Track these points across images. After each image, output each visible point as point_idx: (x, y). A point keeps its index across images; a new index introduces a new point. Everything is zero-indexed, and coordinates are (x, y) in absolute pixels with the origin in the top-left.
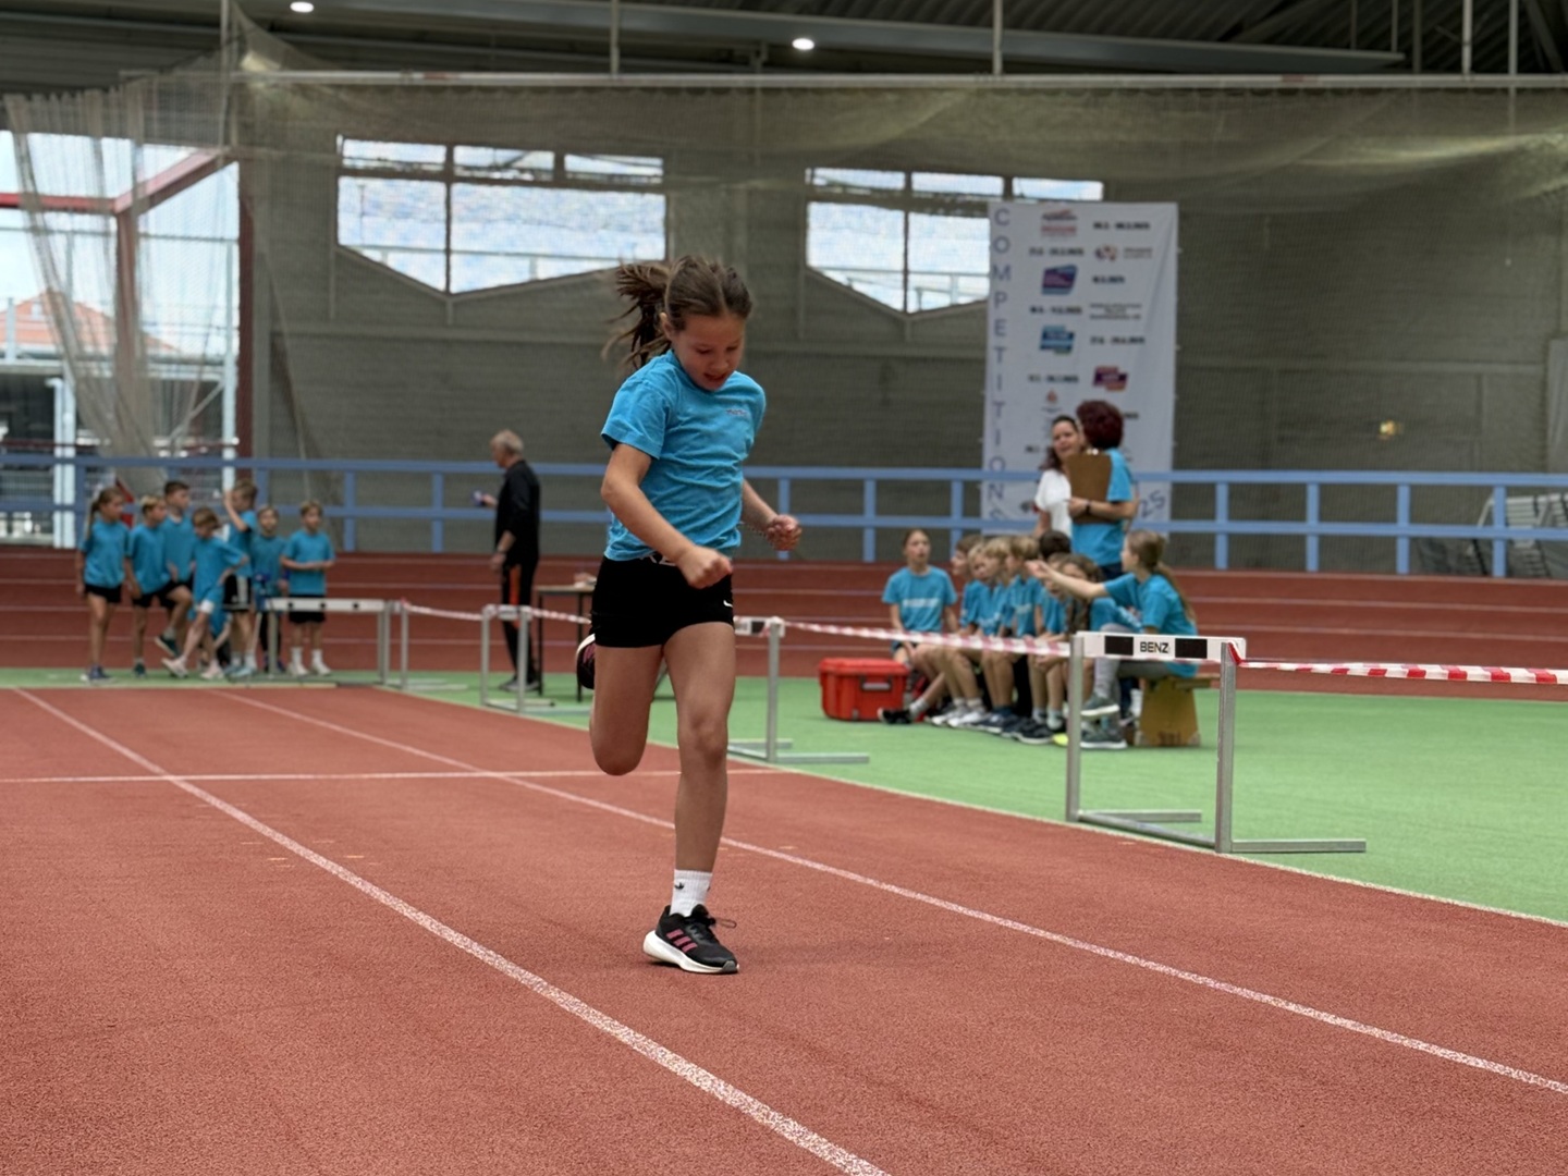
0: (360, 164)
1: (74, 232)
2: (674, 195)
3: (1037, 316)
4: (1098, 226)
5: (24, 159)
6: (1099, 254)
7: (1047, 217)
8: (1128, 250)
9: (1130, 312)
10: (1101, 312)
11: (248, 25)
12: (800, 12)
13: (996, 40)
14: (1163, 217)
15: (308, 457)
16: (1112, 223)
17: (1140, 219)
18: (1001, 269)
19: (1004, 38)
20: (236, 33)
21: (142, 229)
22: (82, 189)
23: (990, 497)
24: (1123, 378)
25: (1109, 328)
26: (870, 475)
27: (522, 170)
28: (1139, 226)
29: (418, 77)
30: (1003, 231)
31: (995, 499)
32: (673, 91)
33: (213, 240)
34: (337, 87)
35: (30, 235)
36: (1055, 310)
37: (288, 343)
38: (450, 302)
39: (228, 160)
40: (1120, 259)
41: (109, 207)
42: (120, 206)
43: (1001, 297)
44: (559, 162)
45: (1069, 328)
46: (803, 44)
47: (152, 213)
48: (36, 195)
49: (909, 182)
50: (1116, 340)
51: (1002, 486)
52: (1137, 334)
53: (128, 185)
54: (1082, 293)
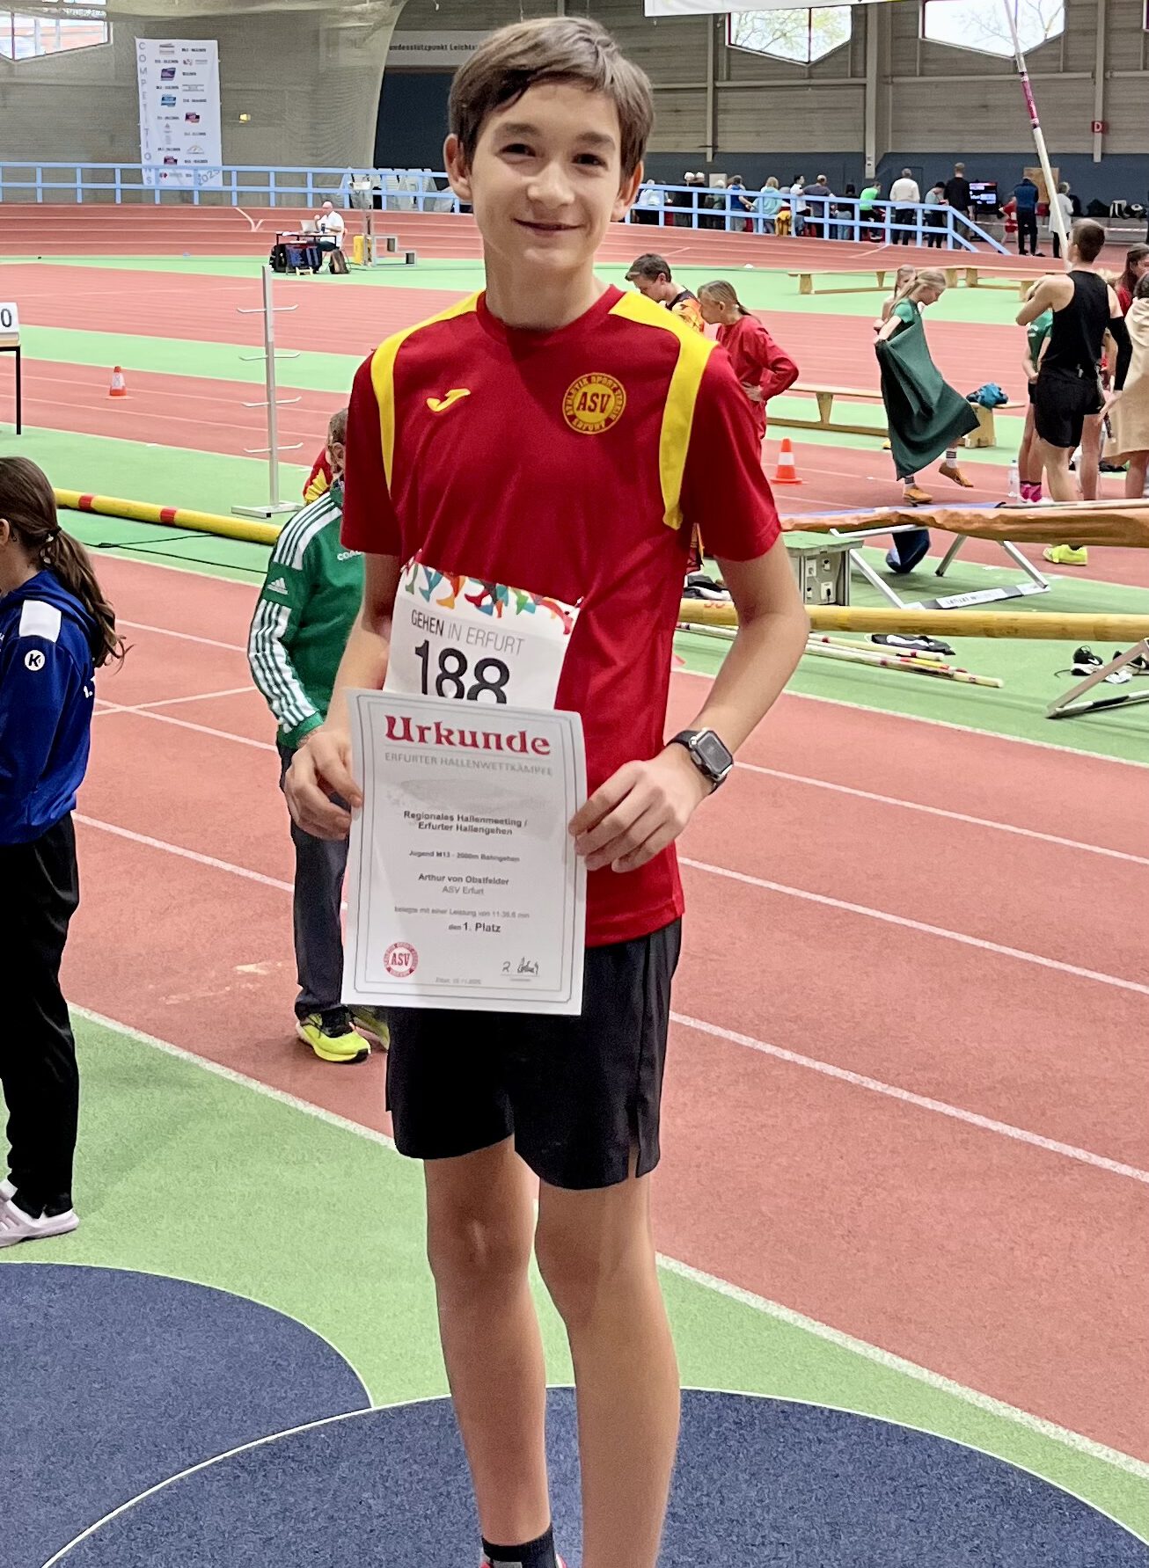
4: (183, 49)
6: (185, 62)
7: (161, 46)
8: (197, 61)
9: (199, 88)
10: (187, 88)
14: (211, 46)
16: (188, 48)
17: (202, 48)
18: (143, 69)
24: (198, 117)
25: (190, 95)
28: (200, 49)
30: (143, 52)
36: (168, 87)
40: (194, 64)
43: (144, 82)
45: (174, 95)
50: (194, 101)
52: (204, 98)
54: (178, 79)
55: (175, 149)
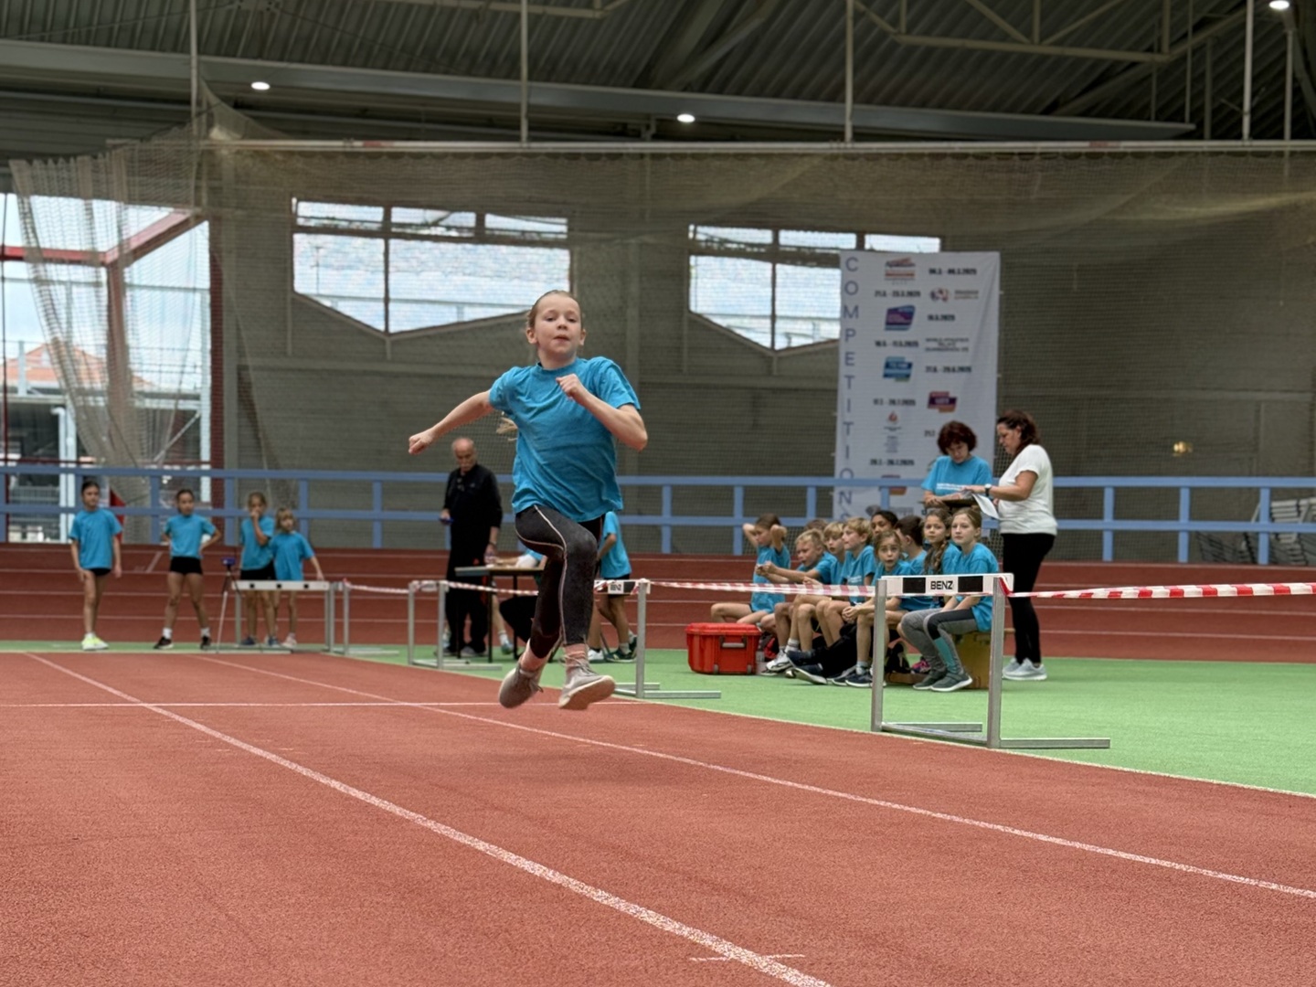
0: (312, 223)
1: (72, 283)
2: (577, 249)
3: (882, 349)
4: (933, 271)
5: (27, 215)
6: (933, 295)
7: (890, 264)
8: (957, 292)
9: (959, 345)
10: (934, 345)
11: (214, 100)
12: (685, 90)
13: (848, 113)
14: (988, 264)
15: (270, 468)
16: (945, 269)
17: (970, 266)
18: (851, 309)
19: (853, 110)
20: (204, 107)
21: (127, 280)
22: (76, 243)
23: (840, 502)
24: (953, 401)
25: (941, 360)
26: (738, 482)
27: (449, 228)
28: (967, 271)
29: (358, 145)
30: (852, 276)
31: (844, 504)
32: (574, 156)
33: (186, 290)
34: (290, 154)
35: (34, 285)
36: (895, 344)
37: (253, 376)
38: (388, 341)
39: (198, 220)
40: (951, 299)
41: (101, 259)
42: (109, 259)
43: (851, 333)
44: (480, 220)
45: (908, 360)
46: (686, 118)
47: (135, 265)
48: (39, 249)
49: (776, 238)
50: (947, 369)
51: (850, 493)
52: (966, 364)
53: (115, 241)
54: (919, 329)
55: (905, 462)
